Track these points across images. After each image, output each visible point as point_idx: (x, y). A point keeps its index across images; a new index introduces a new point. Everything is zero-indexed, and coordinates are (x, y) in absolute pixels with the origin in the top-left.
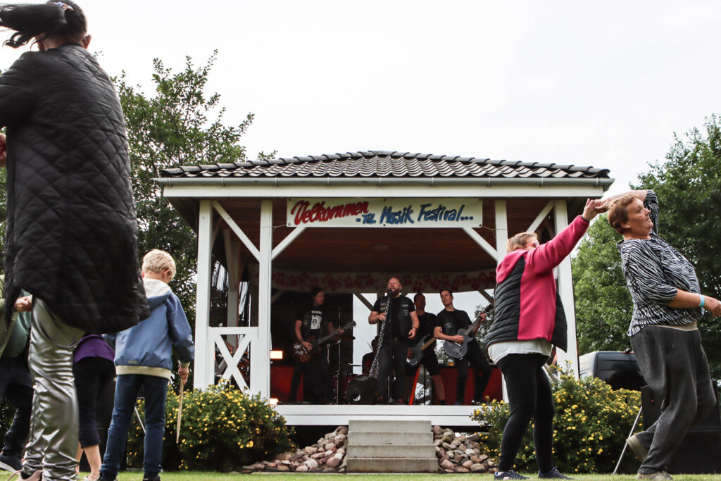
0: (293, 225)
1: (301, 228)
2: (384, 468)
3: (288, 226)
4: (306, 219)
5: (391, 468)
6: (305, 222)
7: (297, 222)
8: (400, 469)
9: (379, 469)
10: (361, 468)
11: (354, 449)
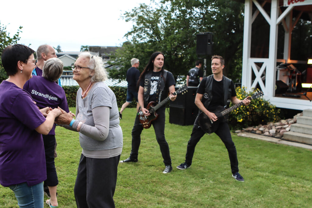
0: (287, 5)
1: (290, 7)
2: (301, 141)
3: (284, 6)
4: (294, 1)
5: (305, 141)
6: (293, 3)
7: (289, 3)
8: (309, 143)
9: (299, 141)
10: (290, 139)
11: (293, 128)
